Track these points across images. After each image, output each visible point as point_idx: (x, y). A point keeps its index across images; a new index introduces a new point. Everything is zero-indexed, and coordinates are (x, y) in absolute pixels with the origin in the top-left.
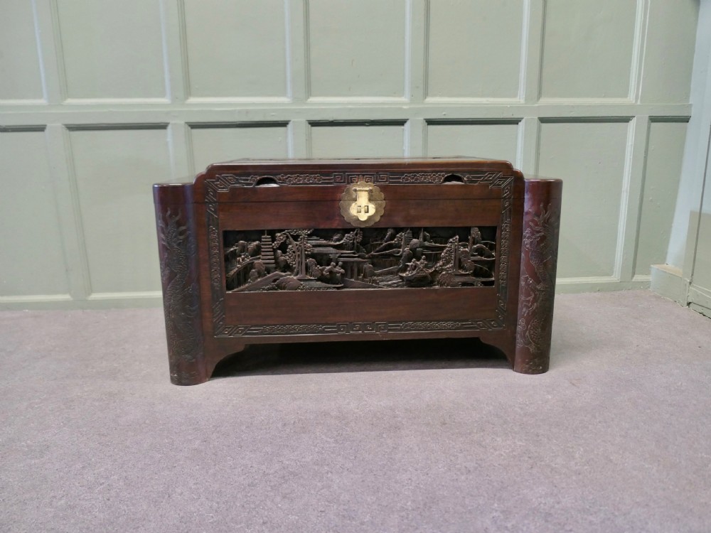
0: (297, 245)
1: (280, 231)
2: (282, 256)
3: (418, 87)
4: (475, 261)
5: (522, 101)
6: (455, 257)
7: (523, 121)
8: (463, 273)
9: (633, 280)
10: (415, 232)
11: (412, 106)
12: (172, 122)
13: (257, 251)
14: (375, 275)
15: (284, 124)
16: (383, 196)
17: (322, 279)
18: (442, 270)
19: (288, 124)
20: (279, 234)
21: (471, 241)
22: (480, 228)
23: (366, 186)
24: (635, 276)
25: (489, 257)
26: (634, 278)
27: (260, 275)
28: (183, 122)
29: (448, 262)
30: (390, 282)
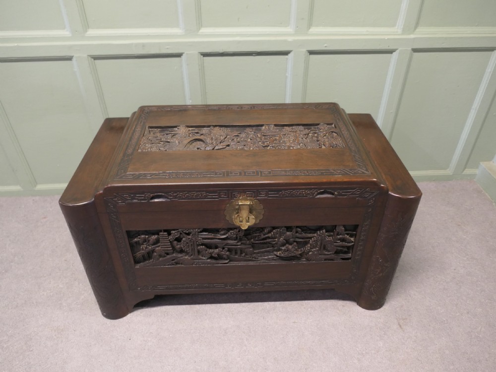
0: (189, 238)
1: (174, 230)
2: (177, 245)
3: (303, 19)
4: (336, 246)
5: (400, 31)
6: (321, 244)
7: (397, 52)
8: (327, 253)
9: (463, 173)
10: (289, 228)
11: (296, 38)
12: (76, 55)
13: (157, 241)
14: (255, 253)
15: (179, 55)
16: (262, 207)
17: (211, 257)
18: (310, 252)
19: (182, 55)
20: (174, 232)
21: (336, 233)
22: (344, 226)
23: (247, 200)
24: (466, 169)
25: (349, 243)
26: (465, 171)
27: (160, 256)
28: (85, 55)
29: (314, 247)
30: (266, 257)
